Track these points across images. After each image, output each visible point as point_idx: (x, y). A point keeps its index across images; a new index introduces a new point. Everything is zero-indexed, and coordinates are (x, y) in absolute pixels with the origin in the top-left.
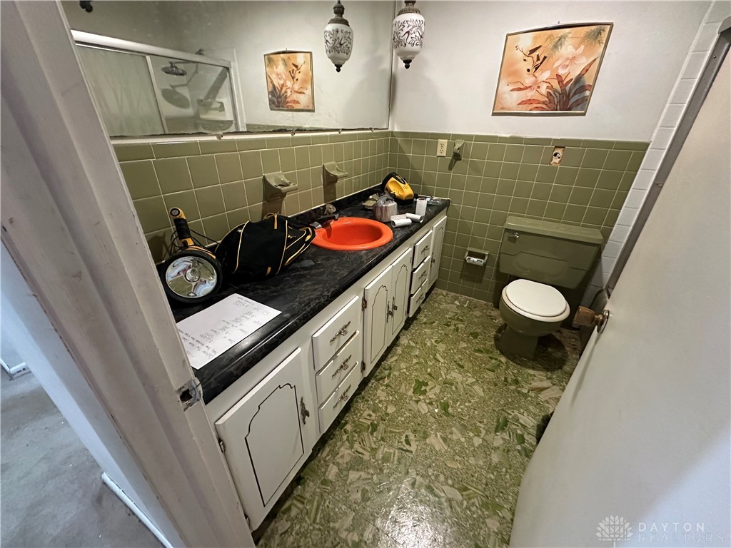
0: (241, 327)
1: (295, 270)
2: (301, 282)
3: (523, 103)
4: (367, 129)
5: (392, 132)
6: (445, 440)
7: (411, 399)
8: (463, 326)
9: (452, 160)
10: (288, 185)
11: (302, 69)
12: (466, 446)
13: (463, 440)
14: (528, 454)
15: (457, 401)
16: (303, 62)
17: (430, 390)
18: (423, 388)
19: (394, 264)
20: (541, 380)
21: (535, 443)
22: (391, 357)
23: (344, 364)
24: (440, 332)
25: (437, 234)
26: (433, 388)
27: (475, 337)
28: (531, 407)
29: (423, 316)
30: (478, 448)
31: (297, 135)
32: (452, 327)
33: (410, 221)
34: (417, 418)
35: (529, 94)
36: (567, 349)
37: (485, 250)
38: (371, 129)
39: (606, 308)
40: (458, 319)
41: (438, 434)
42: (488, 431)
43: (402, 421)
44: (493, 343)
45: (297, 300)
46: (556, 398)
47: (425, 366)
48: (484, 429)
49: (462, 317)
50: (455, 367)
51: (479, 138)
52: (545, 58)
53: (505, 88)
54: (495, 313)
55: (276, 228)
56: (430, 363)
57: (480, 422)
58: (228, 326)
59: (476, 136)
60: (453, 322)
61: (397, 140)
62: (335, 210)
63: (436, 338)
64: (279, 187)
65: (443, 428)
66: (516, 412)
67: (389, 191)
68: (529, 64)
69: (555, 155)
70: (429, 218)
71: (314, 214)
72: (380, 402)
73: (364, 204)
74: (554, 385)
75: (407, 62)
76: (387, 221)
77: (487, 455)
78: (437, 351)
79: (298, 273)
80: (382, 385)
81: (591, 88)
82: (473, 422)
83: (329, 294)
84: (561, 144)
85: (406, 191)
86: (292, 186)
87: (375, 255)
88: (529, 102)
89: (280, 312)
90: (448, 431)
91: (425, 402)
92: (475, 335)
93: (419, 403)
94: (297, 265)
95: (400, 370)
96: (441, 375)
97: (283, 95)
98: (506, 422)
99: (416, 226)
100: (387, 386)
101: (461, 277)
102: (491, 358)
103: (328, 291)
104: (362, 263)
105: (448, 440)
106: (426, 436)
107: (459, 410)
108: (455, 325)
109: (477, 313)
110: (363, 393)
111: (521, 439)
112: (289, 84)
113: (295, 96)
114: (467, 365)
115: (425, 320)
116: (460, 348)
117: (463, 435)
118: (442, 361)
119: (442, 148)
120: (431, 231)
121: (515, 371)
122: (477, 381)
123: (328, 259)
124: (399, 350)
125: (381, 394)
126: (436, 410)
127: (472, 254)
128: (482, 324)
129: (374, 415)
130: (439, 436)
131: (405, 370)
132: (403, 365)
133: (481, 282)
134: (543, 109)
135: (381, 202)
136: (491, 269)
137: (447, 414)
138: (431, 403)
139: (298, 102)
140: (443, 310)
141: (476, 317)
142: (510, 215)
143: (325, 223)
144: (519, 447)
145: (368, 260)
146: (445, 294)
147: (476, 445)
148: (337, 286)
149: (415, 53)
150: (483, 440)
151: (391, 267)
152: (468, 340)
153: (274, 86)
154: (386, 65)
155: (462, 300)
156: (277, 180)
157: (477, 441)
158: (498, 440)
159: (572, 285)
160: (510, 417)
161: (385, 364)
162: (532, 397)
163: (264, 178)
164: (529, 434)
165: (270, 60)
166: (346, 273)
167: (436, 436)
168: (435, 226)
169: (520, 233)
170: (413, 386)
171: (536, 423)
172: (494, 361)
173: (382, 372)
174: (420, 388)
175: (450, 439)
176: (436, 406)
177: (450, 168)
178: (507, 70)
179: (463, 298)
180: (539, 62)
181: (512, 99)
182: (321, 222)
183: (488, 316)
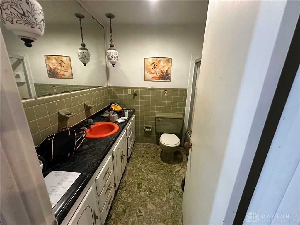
0: (63, 186)
1: (81, 151)
2: (86, 156)
3: (153, 78)
4: (100, 87)
5: (109, 87)
6: (153, 204)
7: (137, 192)
8: (149, 155)
9: (134, 96)
10: (71, 114)
11: (65, 62)
12: (161, 203)
13: (160, 201)
14: (181, 196)
15: (154, 186)
16: (66, 60)
17: (143, 185)
18: (140, 185)
19: (121, 138)
20: (178, 167)
21: (182, 191)
22: (125, 177)
23: (108, 187)
24: (141, 160)
25: (133, 122)
26: (144, 184)
27: (154, 158)
28: (177, 179)
29: (133, 155)
30: (165, 202)
31: (72, 93)
32: (145, 157)
33: (123, 120)
34: (141, 199)
35: (154, 75)
36: (182, 154)
37: (150, 125)
38: (101, 86)
39: (191, 141)
40: (146, 153)
41: (151, 202)
42: (167, 194)
43: (135, 203)
44: (160, 159)
45: (87, 165)
46: (184, 172)
47: (139, 176)
48: (165, 193)
49: (148, 152)
50: (150, 172)
51: (141, 88)
52: (156, 65)
53: (147, 73)
54: (158, 147)
55: (70, 135)
56: (141, 174)
57: (164, 191)
58: (55, 188)
59: (140, 88)
60: (145, 155)
61: (112, 90)
62: (93, 121)
63: (140, 163)
64: (67, 116)
65: (151, 199)
66: (174, 182)
67: (112, 109)
68: (152, 67)
69: (165, 93)
70: (130, 117)
71: (82, 123)
72: (125, 198)
73: (103, 115)
74: (182, 168)
75: (113, 65)
76: (115, 121)
77: (169, 203)
78: (142, 168)
79: (83, 152)
80: (123, 191)
81: (170, 74)
82: (161, 192)
83: (101, 158)
84: (166, 90)
85: (119, 108)
86: (73, 114)
87: (114, 137)
88: (155, 77)
89: (80, 173)
90: (154, 200)
91: (142, 191)
92: (154, 157)
93: (140, 192)
94: (81, 149)
95: (129, 181)
96: (146, 177)
97: (56, 72)
98: (172, 187)
99: (126, 122)
100: (126, 190)
101: (144, 137)
102: (161, 165)
103: (100, 157)
104: (111, 141)
105: (154, 203)
106: (146, 205)
107: (156, 189)
108: (146, 156)
109: (152, 149)
110: (116, 198)
111: (178, 192)
112: (59, 68)
113: (63, 73)
114: (154, 170)
115: (134, 157)
116: (150, 164)
117: (159, 199)
118: (145, 171)
119: (130, 92)
120: (131, 122)
121: (170, 167)
122: (159, 175)
123: (94, 143)
124: (127, 173)
125: (124, 195)
126: (147, 193)
127: (146, 127)
128: (155, 152)
129: (123, 206)
130: (151, 203)
131: (131, 181)
132: (130, 179)
133: (151, 137)
134: (159, 80)
135: (111, 115)
136: (154, 131)
137: (152, 193)
138: (145, 191)
139: (64, 75)
140: (140, 151)
141: (152, 150)
142: (156, 112)
143: (88, 127)
144: (178, 195)
145: (112, 140)
146: (139, 144)
147: (164, 201)
148: (103, 154)
149: (116, 62)
150: (166, 197)
151: (120, 140)
152: (152, 160)
153: (51, 68)
154: (104, 63)
155: (146, 145)
156: (65, 112)
157: (164, 199)
158: (171, 196)
159: (179, 132)
160: (172, 185)
161: (123, 181)
162: (177, 175)
163: (59, 113)
164: (179, 189)
165: (48, 58)
166: (105, 147)
167: (150, 204)
168: (132, 120)
169: (161, 118)
170: (136, 186)
171: (180, 184)
172: (162, 166)
173: (122, 185)
174: (139, 186)
175: (155, 203)
176: (147, 191)
177: (133, 98)
178: (146, 68)
179: (146, 144)
180: (155, 67)
181: (150, 77)
182: (86, 127)
183: (156, 149)
